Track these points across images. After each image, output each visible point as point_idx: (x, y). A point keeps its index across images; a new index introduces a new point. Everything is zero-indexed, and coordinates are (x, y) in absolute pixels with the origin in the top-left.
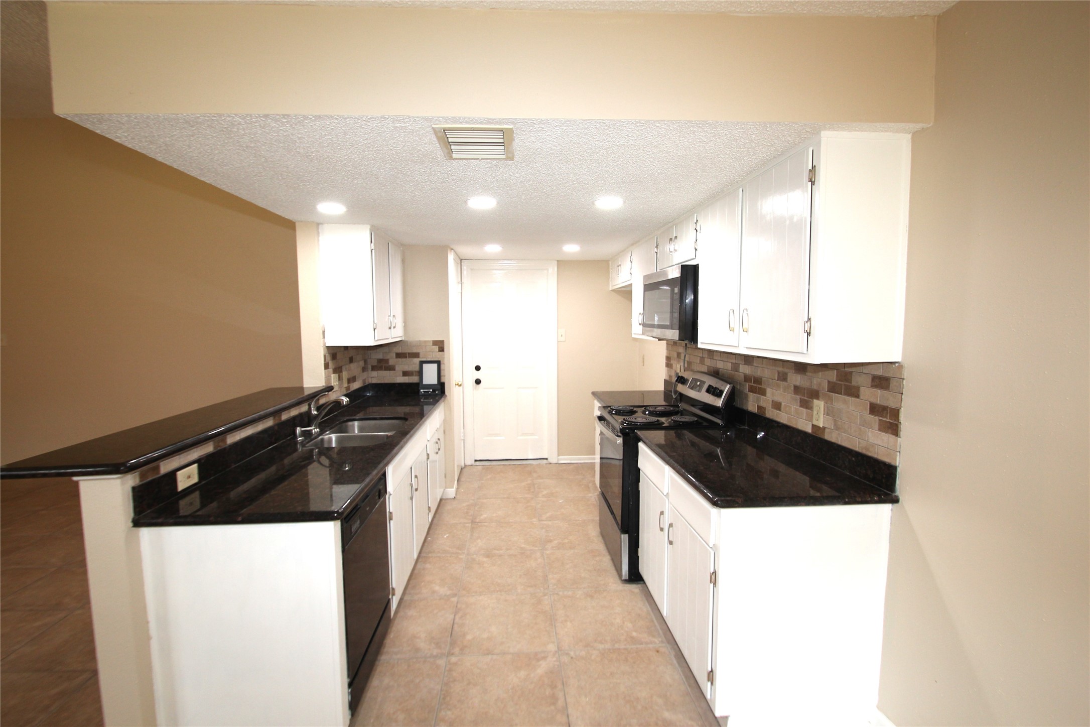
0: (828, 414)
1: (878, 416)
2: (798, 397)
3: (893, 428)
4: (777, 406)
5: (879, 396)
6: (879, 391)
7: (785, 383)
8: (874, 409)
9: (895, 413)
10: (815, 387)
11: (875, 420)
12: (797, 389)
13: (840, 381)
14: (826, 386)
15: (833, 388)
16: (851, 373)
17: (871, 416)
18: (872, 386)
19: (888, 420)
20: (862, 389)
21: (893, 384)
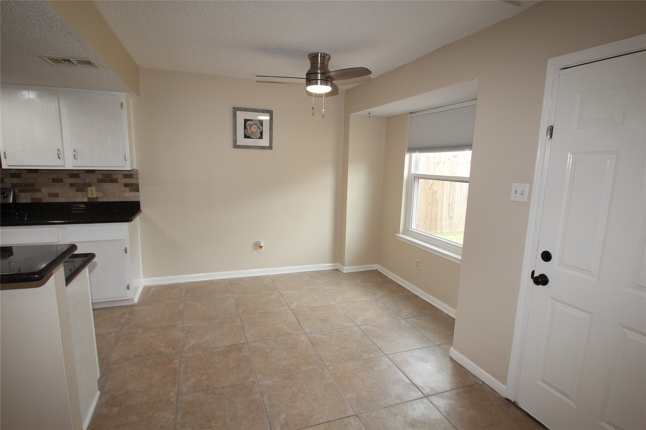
0: (98, 192)
1: (129, 187)
2: (74, 188)
3: (137, 190)
4: (56, 195)
5: (128, 181)
6: (128, 179)
7: (61, 183)
8: (126, 185)
9: (137, 185)
10: (88, 182)
11: (127, 189)
12: (72, 185)
13: (105, 178)
14: (96, 181)
15: (100, 181)
16: (112, 174)
17: (125, 188)
18: (124, 178)
19: (134, 188)
20: (119, 180)
21: (135, 176)
